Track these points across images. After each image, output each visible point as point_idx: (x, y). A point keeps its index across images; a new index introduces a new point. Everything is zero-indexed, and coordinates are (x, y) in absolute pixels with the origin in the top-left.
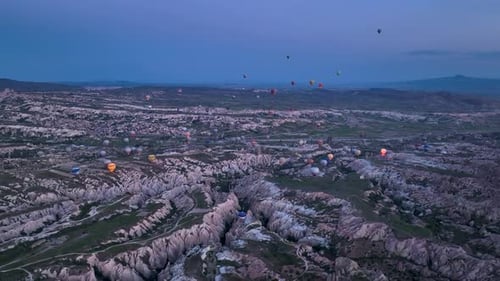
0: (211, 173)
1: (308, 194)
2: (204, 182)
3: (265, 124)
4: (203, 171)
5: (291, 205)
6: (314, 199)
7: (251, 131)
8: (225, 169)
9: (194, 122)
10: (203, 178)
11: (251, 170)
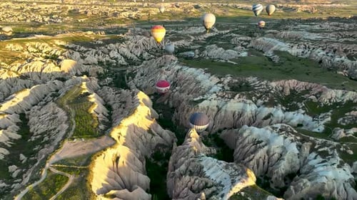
0: (95, 60)
1: (274, 84)
2: (86, 73)
3: (143, 12)
4: (83, 58)
5: (254, 107)
6: (288, 92)
7: (131, 18)
8: (114, 54)
9: (70, 11)
10: (84, 68)
11: (146, 55)
